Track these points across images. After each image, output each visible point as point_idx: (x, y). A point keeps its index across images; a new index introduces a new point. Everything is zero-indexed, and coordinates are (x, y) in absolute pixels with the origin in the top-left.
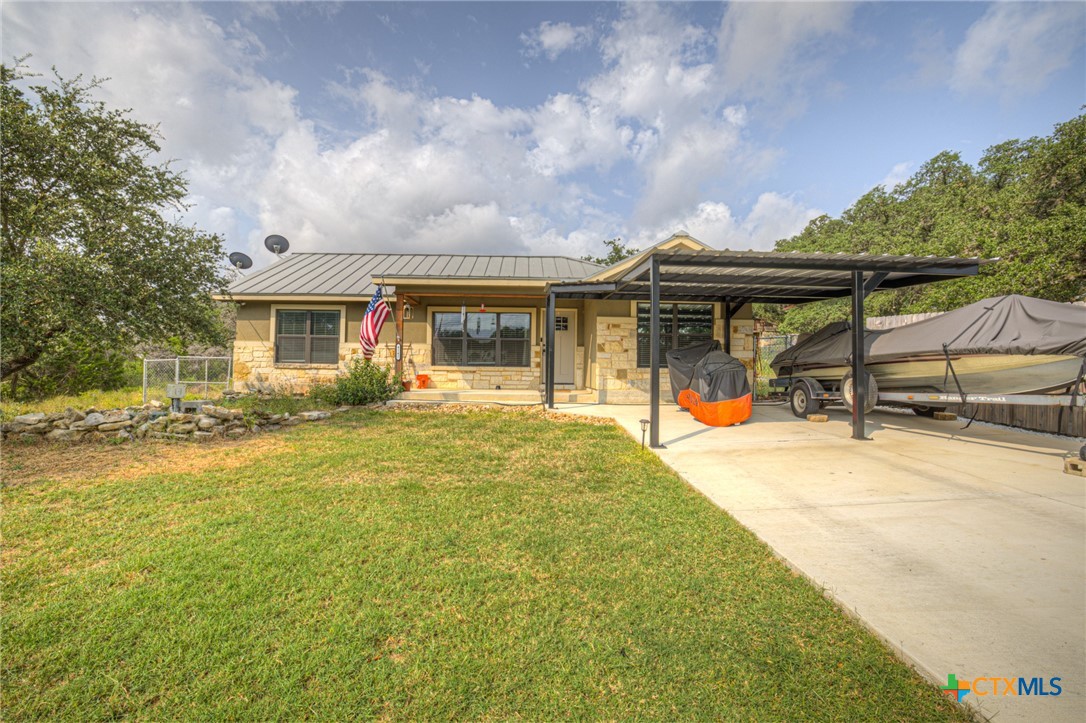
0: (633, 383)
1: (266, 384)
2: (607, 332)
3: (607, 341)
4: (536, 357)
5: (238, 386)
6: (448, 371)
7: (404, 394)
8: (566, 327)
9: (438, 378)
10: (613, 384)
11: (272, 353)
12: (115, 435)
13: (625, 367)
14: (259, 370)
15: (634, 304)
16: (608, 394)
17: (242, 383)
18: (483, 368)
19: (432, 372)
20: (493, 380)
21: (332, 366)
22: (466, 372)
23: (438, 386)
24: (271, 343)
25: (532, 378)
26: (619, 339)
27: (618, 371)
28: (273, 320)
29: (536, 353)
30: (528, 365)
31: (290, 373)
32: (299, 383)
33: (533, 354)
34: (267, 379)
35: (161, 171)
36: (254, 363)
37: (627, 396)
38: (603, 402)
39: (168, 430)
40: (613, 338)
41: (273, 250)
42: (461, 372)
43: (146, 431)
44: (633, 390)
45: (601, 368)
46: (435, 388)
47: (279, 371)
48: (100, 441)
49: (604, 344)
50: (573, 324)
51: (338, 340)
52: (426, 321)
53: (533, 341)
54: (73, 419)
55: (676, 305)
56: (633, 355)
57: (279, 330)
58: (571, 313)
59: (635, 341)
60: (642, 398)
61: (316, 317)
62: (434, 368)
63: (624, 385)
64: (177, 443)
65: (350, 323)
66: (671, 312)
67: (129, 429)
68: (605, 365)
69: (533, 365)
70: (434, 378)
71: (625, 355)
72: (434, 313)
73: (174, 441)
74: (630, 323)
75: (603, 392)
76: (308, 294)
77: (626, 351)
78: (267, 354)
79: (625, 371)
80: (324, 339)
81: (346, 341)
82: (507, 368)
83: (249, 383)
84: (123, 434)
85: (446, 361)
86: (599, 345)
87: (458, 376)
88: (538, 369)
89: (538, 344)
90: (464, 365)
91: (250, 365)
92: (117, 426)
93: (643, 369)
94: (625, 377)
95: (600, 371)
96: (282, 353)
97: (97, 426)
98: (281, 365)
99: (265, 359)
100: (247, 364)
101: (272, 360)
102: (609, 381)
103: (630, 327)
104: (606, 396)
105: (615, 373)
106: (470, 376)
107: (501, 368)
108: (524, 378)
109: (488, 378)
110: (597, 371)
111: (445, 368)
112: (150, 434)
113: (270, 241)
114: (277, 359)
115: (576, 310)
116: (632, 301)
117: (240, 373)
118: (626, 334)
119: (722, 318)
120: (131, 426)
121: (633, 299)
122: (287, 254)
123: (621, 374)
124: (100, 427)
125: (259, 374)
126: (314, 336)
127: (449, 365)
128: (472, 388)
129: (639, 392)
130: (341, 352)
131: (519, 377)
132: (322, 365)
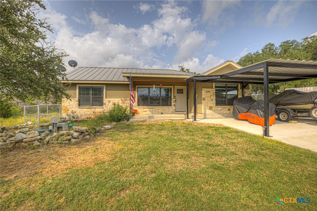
0: (214, 111)
1: (75, 114)
2: (206, 94)
3: (206, 97)
4: (174, 103)
5: (64, 115)
6: (144, 108)
7: (134, 117)
8: (182, 93)
9: (141, 111)
10: (208, 112)
11: (78, 103)
12: (33, 144)
13: (212, 106)
14: (72, 109)
15: (214, 84)
16: (207, 115)
17: (65, 114)
18: (156, 107)
19: (138, 109)
20: (159, 111)
21: (101, 107)
22: (150, 108)
23: (140, 113)
24: (77, 99)
25: (172, 110)
26: (210, 96)
27: (210, 107)
28: (77, 90)
29: (174, 101)
30: (171, 105)
31: (84, 110)
32: (88, 113)
33: (172, 102)
34: (76, 112)
35: (42, 22)
36: (70, 106)
37: (213, 115)
38: (205, 118)
39: (59, 139)
40: (208, 96)
41: (71, 66)
42: (148, 108)
43: (49, 141)
44: (214, 113)
45: (204, 106)
46: (139, 114)
47: (80, 109)
48: (25, 148)
49: (205, 98)
50: (185, 91)
51: (103, 97)
52: (135, 91)
53: (172, 97)
54: (8, 137)
55: (226, 84)
56: (214, 101)
57: (80, 94)
58: (184, 88)
59: (215, 97)
60: (217, 116)
61: (94, 89)
62: (139, 107)
63: (212, 112)
64: (65, 146)
65: (107, 91)
66: (225, 87)
67: (40, 141)
68: (206, 105)
69: (172, 105)
70: (138, 111)
71: (212, 101)
72: (138, 88)
73: (63, 145)
74: (213, 91)
75: (205, 114)
76: (85, 80)
77: (212, 100)
78: (75, 103)
79: (212, 107)
80: (97, 97)
81: (106, 98)
82: (164, 107)
83: (68, 114)
84: (36, 143)
85: (142, 104)
86: (203, 98)
87: (147, 110)
88: (175, 107)
89: (174, 98)
90: (149, 106)
91: (69, 107)
92: (33, 139)
93: (218, 106)
94: (212, 109)
95: (204, 107)
96: (81, 103)
97: (22, 140)
98: (81, 107)
99: (75, 105)
100: (68, 107)
101: (78, 105)
102: (207, 110)
103: (213, 92)
104: (206, 116)
105: (209, 108)
106: (151, 110)
107: (162, 107)
108: (170, 110)
109: (158, 110)
110: (203, 107)
111: (143, 107)
112: (50, 142)
113: (70, 63)
114: (79, 105)
115: (186, 87)
116: (213, 83)
117: (65, 110)
118: (212, 94)
119: (241, 89)
120: (41, 139)
121: (214, 82)
122: (77, 67)
123: (211, 108)
124: (24, 140)
125: (72, 111)
126: (94, 96)
127: (143, 106)
128: (152, 114)
129: (216, 114)
130: (104, 102)
131: (168, 110)
132: (97, 107)
